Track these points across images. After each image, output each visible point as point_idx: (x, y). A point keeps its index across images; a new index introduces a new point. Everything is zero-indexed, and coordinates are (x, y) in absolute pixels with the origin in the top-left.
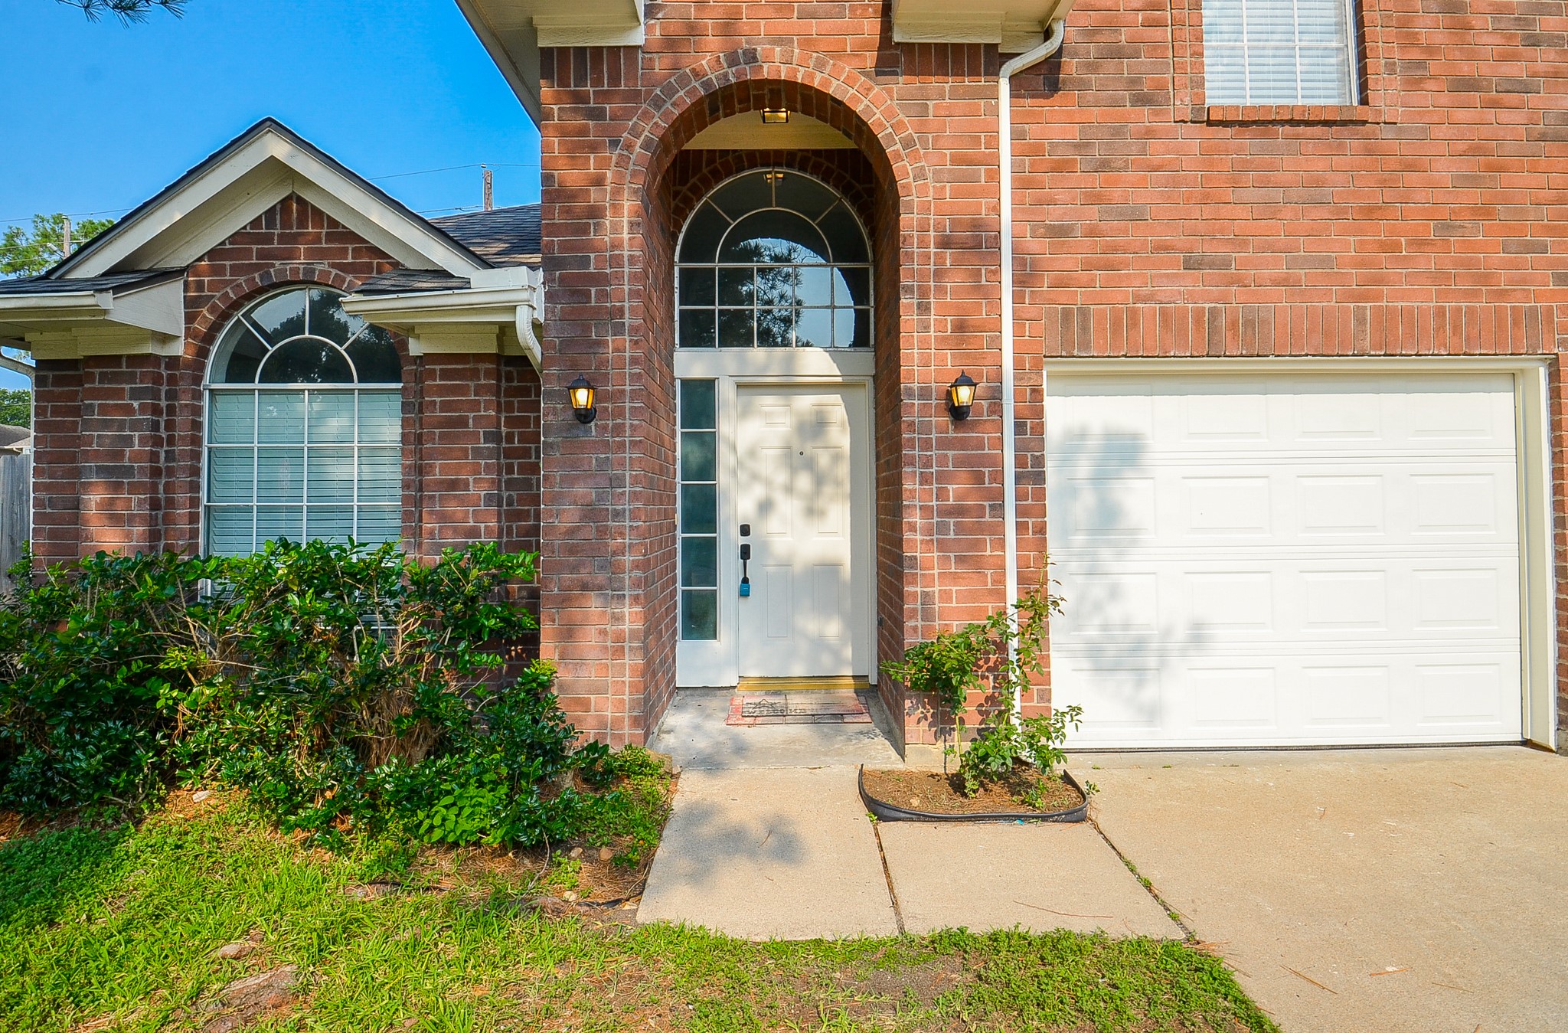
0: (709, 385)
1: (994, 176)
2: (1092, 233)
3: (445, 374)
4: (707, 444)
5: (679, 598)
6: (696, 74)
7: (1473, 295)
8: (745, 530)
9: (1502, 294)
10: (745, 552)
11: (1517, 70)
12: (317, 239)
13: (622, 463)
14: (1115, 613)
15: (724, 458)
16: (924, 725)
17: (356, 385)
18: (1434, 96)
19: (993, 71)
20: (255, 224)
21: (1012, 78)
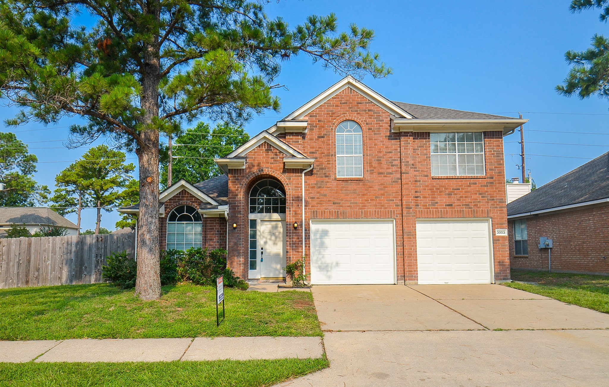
0: (255, 220)
1: (302, 189)
2: (318, 198)
3: (210, 221)
4: (255, 232)
5: (249, 262)
6: (254, 173)
7: (381, 208)
8: (262, 249)
9: (386, 208)
10: (262, 253)
11: (390, 171)
12: (188, 197)
13: (241, 236)
14: (323, 260)
15: (258, 233)
16: (289, 278)
17: (194, 222)
18: (375, 175)
19: (301, 173)
20: (177, 194)
21: (305, 173)
